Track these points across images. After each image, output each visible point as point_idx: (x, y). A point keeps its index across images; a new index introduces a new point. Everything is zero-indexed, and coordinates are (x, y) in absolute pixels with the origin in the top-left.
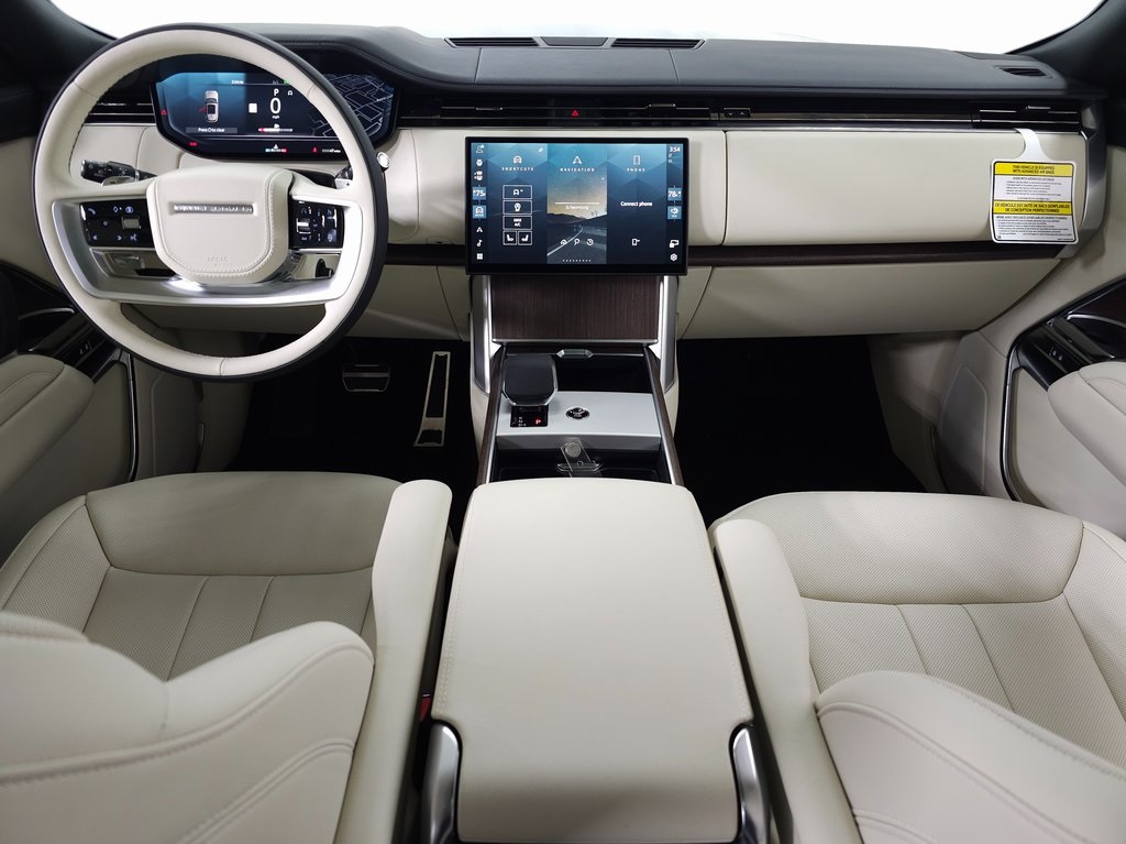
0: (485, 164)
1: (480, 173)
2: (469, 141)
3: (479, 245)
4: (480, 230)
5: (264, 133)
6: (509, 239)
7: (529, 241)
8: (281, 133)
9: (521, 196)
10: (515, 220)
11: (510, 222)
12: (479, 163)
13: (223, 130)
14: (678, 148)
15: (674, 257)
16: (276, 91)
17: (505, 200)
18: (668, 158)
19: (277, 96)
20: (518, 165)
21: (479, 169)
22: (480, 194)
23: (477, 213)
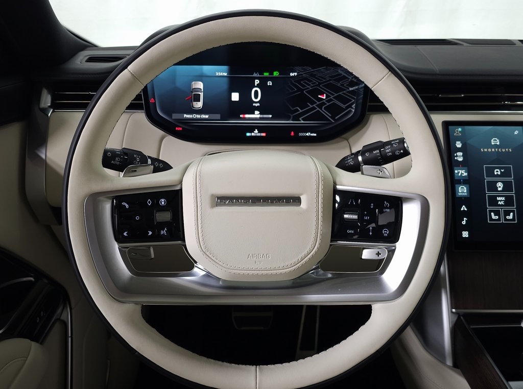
0: (464, 145)
1: (460, 154)
2: (447, 124)
3: (464, 223)
4: (464, 208)
5: (244, 119)
6: (494, 217)
7: (513, 219)
8: (260, 119)
9: (502, 175)
10: (498, 199)
11: (493, 201)
12: (459, 145)
13: (207, 116)
16: (257, 82)
17: (487, 179)
19: (258, 86)
20: (496, 146)
21: (459, 150)
22: (462, 174)
23: (460, 191)
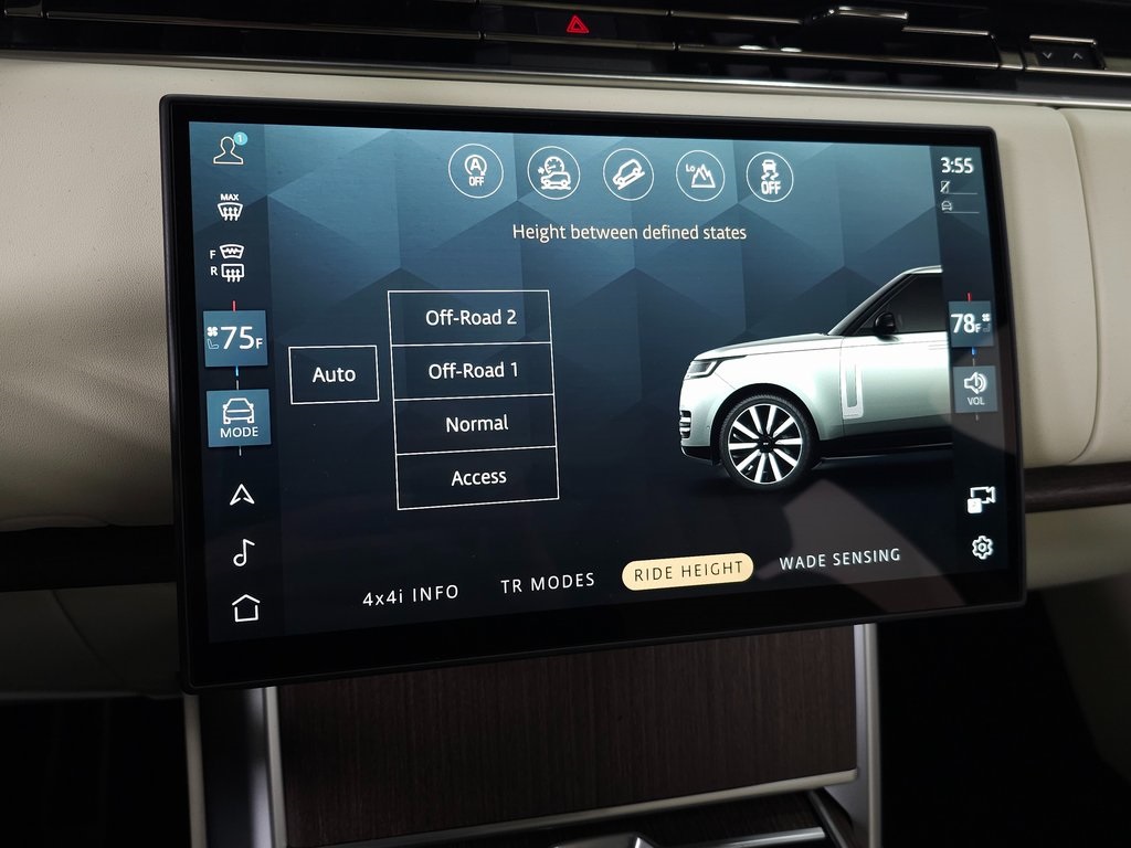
1: (232, 250)
2: (179, 114)
3: (240, 560)
4: (242, 495)
12: (230, 208)
14: (964, 164)
15: (983, 547)
18: (940, 198)
21: (229, 232)
22: (238, 340)
23: (227, 420)
